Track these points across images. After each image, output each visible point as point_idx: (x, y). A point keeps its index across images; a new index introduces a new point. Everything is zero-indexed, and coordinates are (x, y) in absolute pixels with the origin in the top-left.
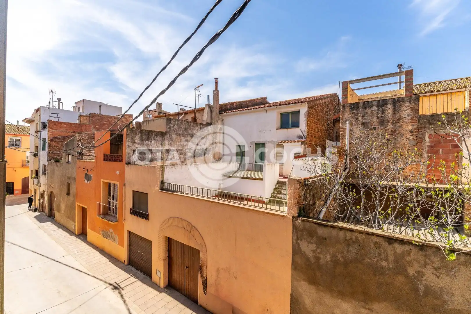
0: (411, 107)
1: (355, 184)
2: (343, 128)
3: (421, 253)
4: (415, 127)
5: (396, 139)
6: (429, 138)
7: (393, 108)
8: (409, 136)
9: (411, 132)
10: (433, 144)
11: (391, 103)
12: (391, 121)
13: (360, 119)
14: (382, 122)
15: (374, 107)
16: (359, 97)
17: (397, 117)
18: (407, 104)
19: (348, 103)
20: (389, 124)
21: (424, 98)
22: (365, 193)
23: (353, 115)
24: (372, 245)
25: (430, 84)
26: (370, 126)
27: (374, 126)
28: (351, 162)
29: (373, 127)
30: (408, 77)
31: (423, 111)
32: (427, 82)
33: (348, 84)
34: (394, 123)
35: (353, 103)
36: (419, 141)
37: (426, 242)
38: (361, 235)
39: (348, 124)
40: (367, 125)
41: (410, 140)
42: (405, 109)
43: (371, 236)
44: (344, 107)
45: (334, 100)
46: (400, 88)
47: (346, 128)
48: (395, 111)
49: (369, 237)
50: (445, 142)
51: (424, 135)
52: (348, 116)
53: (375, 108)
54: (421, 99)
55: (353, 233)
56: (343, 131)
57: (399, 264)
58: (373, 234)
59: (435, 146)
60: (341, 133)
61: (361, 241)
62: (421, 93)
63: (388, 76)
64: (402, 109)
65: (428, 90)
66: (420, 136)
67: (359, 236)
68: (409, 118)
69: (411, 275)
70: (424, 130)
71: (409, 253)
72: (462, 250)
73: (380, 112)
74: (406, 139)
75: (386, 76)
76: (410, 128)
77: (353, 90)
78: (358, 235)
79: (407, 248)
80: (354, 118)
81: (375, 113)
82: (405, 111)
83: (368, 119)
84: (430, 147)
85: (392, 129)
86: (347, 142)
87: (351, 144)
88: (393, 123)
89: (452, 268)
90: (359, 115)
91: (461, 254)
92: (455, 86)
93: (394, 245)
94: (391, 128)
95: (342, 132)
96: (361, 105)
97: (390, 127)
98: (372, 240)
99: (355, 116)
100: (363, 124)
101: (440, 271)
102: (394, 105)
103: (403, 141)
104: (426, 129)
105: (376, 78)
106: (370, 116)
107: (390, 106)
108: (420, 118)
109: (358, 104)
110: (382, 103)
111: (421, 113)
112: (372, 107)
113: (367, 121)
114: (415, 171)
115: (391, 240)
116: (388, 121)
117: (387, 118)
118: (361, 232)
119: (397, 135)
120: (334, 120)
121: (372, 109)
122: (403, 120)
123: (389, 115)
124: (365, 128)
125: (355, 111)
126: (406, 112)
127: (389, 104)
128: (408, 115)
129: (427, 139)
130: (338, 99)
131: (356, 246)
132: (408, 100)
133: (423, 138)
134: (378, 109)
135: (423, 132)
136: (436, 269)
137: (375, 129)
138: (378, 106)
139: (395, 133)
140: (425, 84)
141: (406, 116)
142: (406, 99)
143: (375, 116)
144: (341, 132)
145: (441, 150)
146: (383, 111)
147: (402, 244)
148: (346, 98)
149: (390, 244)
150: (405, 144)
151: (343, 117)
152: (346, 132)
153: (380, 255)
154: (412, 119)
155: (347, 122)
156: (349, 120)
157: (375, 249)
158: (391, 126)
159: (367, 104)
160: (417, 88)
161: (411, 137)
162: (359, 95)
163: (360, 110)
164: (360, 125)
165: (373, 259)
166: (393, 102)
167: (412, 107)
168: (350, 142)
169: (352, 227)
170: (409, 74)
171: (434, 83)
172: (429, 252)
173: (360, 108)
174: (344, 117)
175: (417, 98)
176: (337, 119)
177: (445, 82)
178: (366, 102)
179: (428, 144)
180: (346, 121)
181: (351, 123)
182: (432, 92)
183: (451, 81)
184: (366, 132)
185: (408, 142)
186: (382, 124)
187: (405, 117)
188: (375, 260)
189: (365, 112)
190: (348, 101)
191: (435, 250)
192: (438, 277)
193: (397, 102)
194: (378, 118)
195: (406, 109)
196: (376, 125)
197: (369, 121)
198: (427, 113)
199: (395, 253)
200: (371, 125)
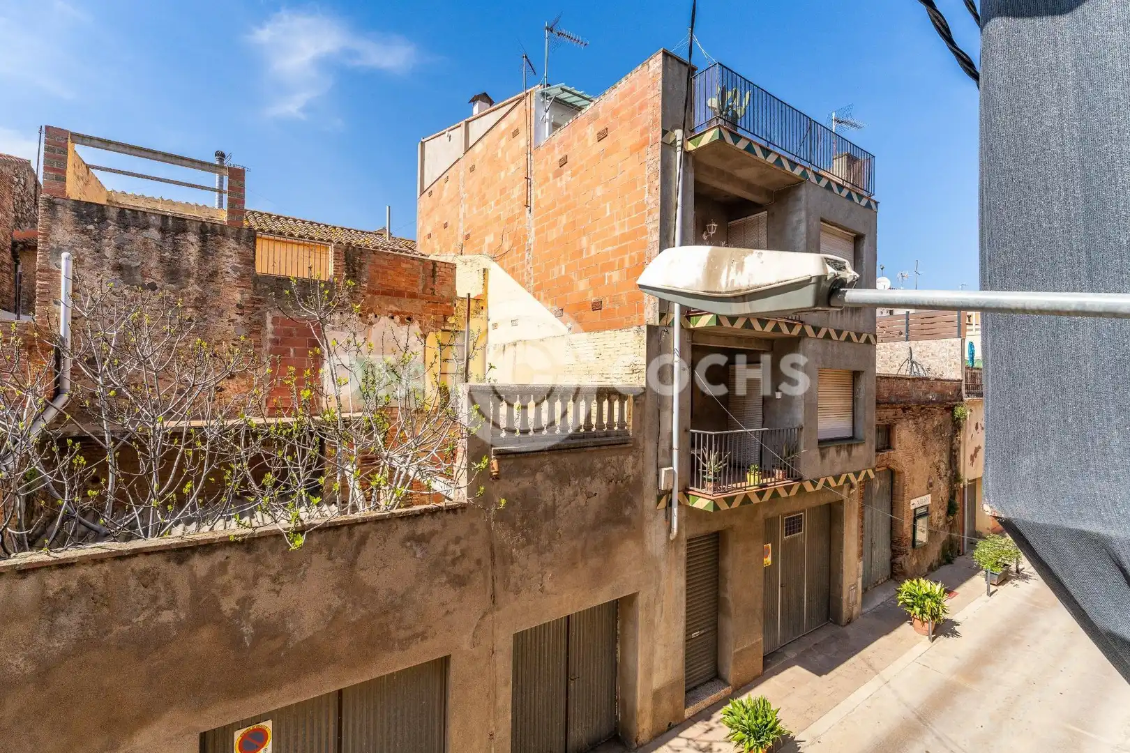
0: (240, 251)
1: (90, 437)
2: (49, 271)
3: (248, 557)
4: (247, 296)
5: (206, 319)
6: (273, 323)
7: (200, 244)
8: (234, 316)
9: (238, 305)
10: (279, 338)
11: (195, 230)
12: (195, 276)
13: (109, 252)
14: (174, 273)
15: (151, 229)
16: (109, 194)
17: (210, 266)
18: (232, 243)
19: (68, 199)
20: (192, 281)
21: (265, 242)
22: (117, 454)
23: (85, 238)
24: (133, 582)
25: (278, 218)
26: (139, 277)
27: (152, 280)
28: (75, 371)
29: (148, 281)
30: (235, 184)
31: (262, 268)
32: (275, 213)
33: (69, 140)
34: (202, 281)
35: (87, 203)
36: (255, 328)
37: (258, 531)
38: (98, 566)
39: (67, 259)
40: (130, 275)
41: (237, 324)
42: (228, 253)
43: (128, 560)
44: (51, 205)
45: (16, 180)
46: (221, 205)
47: (59, 272)
48: (204, 253)
49: (124, 564)
50: (298, 335)
51: (263, 315)
52: (68, 238)
53: (154, 234)
54: (258, 242)
55: (71, 571)
56: (50, 279)
57: (202, 601)
58: (136, 553)
59: (283, 342)
60: (38, 282)
61: (100, 584)
62: (262, 230)
63: (189, 163)
64: (221, 251)
65: (274, 228)
66: (257, 318)
67: (91, 572)
68: (235, 276)
69: (228, 613)
70: (264, 305)
71: (223, 567)
72: (315, 525)
73: (168, 247)
74: (229, 321)
75: (184, 162)
76: (238, 297)
77: (88, 167)
78: (90, 569)
79: (219, 556)
80: (88, 248)
81: (154, 246)
82: (228, 257)
83: (133, 258)
84: (275, 342)
85: (197, 295)
86: (63, 313)
87: (76, 321)
88: (200, 281)
89: (300, 565)
90: (106, 241)
91: (315, 533)
92: (317, 235)
93: (191, 563)
94: (197, 291)
95: (46, 283)
96: (113, 213)
97: (193, 288)
98: (132, 570)
99: (93, 242)
100: (118, 268)
101: (281, 581)
102: (203, 240)
103: (223, 325)
104: (267, 305)
105: (159, 157)
106: (138, 250)
107: (192, 238)
108: (258, 280)
109: (103, 209)
110: (174, 226)
111: (258, 270)
112: (146, 228)
113: (130, 262)
114: (246, 393)
115: (181, 553)
116: (189, 275)
117: (184, 265)
118: (97, 560)
119: (208, 310)
120: (14, 244)
121: (145, 233)
122: (223, 278)
123: (192, 259)
124: (126, 283)
125: (91, 227)
126: (230, 260)
127: (190, 233)
128: (235, 269)
129: (270, 326)
130: (32, 179)
131: (82, 606)
132: (233, 233)
133: (261, 323)
134: (163, 239)
135: (262, 310)
136: (275, 580)
137: (153, 287)
138: (162, 230)
139: (205, 306)
140: (270, 216)
141: (230, 270)
142: (229, 231)
143: (155, 255)
144: (40, 280)
145: (292, 350)
146: (176, 248)
147: (209, 553)
148: (62, 179)
149: (180, 562)
150: (225, 333)
151: (46, 235)
152: (60, 284)
153: (154, 599)
154: (242, 277)
155: (64, 255)
156: (70, 249)
157: (142, 589)
158: (196, 287)
159: (131, 218)
160: (255, 218)
161: (239, 319)
162: (109, 190)
163: (110, 228)
164: (107, 270)
165: (135, 620)
166: (201, 230)
167: (242, 253)
168: (76, 315)
169: (71, 553)
170: (237, 176)
171: (287, 219)
172: (263, 548)
173: (109, 221)
174: (52, 237)
175: (252, 237)
176: (27, 242)
177: (303, 222)
178: (127, 211)
179: (270, 336)
180: (59, 251)
181: (78, 262)
182: (281, 233)
183: (311, 223)
184: (126, 292)
185: (232, 328)
186: (173, 279)
187: (227, 273)
188: (141, 618)
189: (127, 236)
190: (68, 191)
191: (273, 540)
192: (278, 593)
193: (208, 232)
194: (162, 260)
195: (230, 253)
196: (156, 276)
197: (138, 264)
198: (271, 272)
199: (193, 580)
200: (144, 276)
